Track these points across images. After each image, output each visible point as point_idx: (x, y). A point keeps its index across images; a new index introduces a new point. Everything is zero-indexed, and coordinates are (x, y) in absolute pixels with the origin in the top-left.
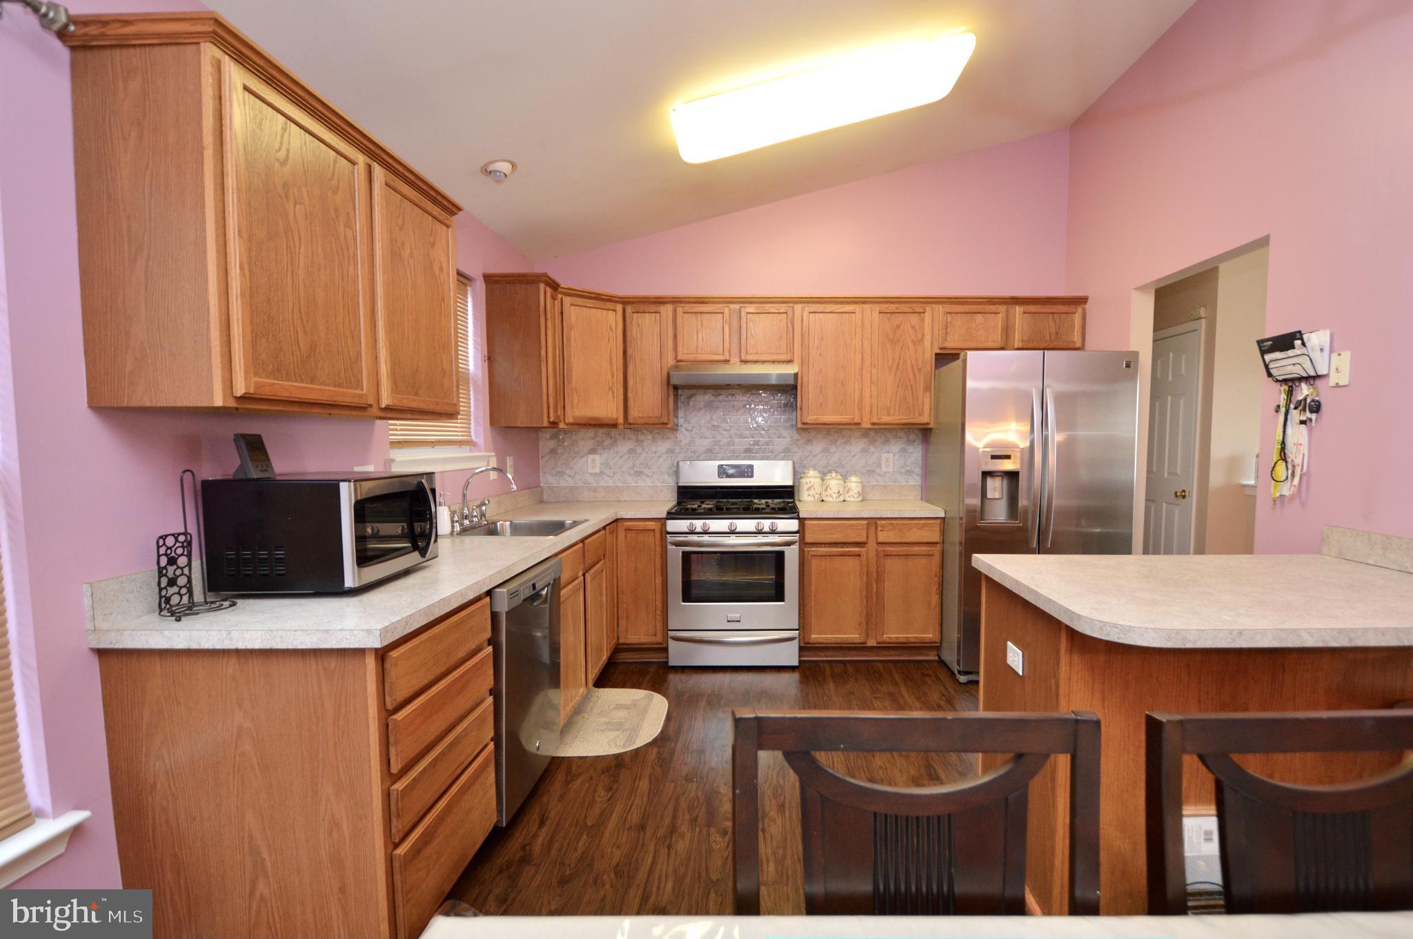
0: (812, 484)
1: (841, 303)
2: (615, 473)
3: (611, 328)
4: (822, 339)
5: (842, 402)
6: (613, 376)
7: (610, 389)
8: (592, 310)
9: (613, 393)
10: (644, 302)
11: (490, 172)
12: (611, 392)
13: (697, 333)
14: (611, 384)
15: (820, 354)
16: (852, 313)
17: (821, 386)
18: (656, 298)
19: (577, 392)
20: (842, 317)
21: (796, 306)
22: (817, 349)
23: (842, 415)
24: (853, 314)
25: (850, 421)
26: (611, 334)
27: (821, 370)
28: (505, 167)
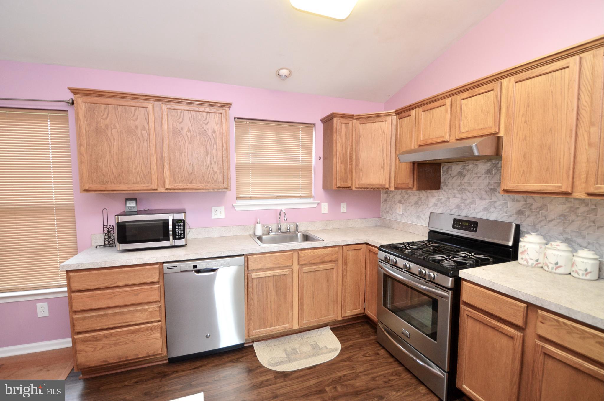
0: (525, 248)
1: (553, 61)
2: (408, 215)
3: (384, 132)
4: (528, 106)
5: (547, 169)
6: (384, 160)
7: (382, 167)
8: (373, 124)
9: (384, 170)
10: (405, 111)
11: (280, 76)
12: (382, 169)
13: (430, 124)
14: (382, 165)
15: (526, 122)
16: (564, 68)
17: (525, 154)
18: (409, 106)
19: (362, 170)
20: (552, 76)
21: (502, 81)
22: (523, 116)
23: (547, 183)
24: (567, 70)
25: (557, 190)
26: (384, 135)
27: (525, 137)
28: (284, 72)
